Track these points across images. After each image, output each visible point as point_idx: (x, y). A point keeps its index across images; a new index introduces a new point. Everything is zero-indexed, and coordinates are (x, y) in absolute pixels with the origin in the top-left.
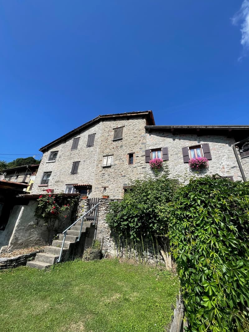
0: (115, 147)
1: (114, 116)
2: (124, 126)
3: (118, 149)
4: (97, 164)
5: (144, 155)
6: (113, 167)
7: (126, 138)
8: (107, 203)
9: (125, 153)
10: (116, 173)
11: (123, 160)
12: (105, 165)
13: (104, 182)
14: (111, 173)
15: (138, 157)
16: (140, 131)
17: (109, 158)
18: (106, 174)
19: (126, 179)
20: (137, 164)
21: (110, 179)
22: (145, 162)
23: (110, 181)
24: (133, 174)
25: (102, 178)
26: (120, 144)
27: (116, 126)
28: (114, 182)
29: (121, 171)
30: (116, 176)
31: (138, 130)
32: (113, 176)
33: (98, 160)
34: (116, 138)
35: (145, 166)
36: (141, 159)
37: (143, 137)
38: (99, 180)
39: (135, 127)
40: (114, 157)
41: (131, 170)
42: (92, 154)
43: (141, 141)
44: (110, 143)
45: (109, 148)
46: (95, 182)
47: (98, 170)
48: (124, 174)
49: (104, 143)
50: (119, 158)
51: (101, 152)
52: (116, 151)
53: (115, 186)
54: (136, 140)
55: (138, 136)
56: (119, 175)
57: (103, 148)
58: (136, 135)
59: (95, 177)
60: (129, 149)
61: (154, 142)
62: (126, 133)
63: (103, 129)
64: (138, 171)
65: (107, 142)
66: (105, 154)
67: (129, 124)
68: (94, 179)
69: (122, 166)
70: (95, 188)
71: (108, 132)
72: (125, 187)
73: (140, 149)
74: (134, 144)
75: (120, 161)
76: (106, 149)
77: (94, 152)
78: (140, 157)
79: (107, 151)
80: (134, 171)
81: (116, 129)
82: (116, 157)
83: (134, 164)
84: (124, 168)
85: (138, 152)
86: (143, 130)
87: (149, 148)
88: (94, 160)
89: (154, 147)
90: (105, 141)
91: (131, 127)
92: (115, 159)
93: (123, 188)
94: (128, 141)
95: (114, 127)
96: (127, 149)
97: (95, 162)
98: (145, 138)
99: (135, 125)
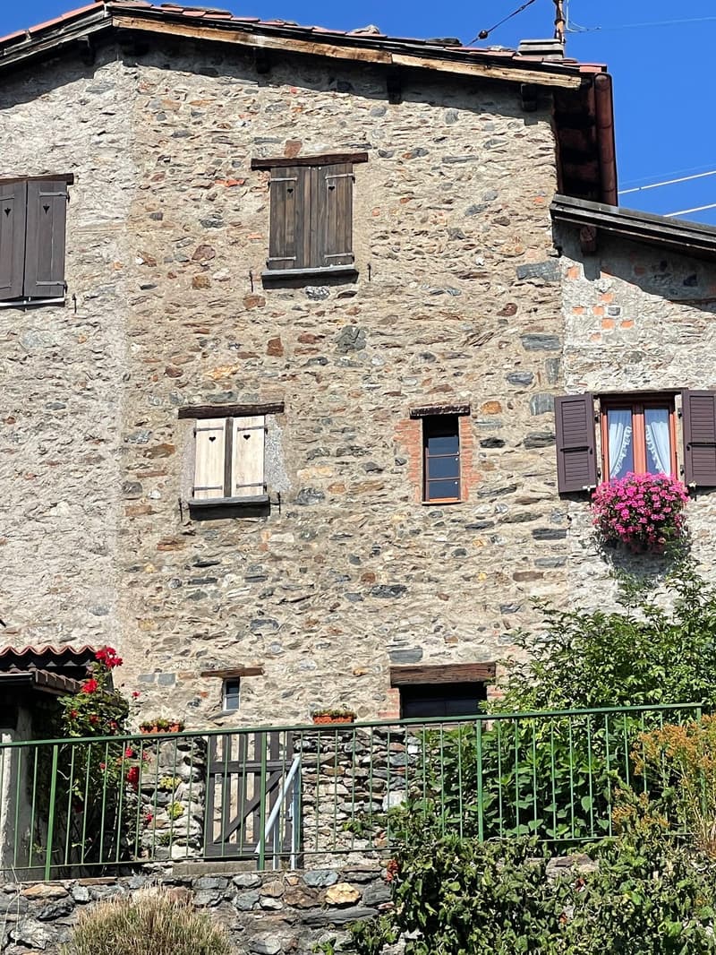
0: (288, 336)
1: (261, 41)
2: (363, 158)
3: (323, 362)
4: (131, 477)
5: (550, 439)
6: (284, 509)
7: (386, 272)
9: (388, 403)
10: (319, 559)
11: (377, 458)
13: (214, 631)
14: (278, 559)
15: (497, 443)
16: (504, 222)
17: (247, 437)
18: (229, 568)
19: (409, 614)
20: (495, 503)
21: (274, 611)
22: (556, 487)
23: (271, 624)
24: (463, 574)
25: (190, 597)
26: (335, 321)
27: (278, 141)
28: (311, 631)
29: (362, 552)
30: (324, 588)
31: (492, 217)
32: (300, 588)
33: (135, 445)
34: (295, 258)
35: (559, 523)
36: (525, 466)
37: (537, 286)
38: (166, 613)
39: (459, 180)
40: (290, 429)
41: (448, 546)
42: (60, 378)
43: (517, 313)
44: (239, 295)
45: (230, 346)
46: (132, 629)
47: (146, 532)
48: (387, 574)
49: (179, 286)
50: (339, 437)
51: (160, 367)
52: (306, 375)
53: (318, 663)
54: (480, 306)
55: (494, 272)
56: (347, 576)
57: (168, 338)
58: (472, 255)
59: (124, 585)
60: (419, 371)
61: (624, 338)
62: (384, 228)
63: (152, 150)
64: (500, 553)
65: (208, 287)
66: (199, 393)
67: (404, 143)
68: (115, 606)
69: (364, 509)
70: (137, 683)
71: (208, 188)
72: (402, 671)
73: (513, 379)
74: (464, 338)
75: (347, 468)
76: (204, 350)
77: (78, 367)
78: (513, 451)
79: (212, 364)
80: (470, 552)
81: (288, 169)
82: (308, 432)
83: (467, 499)
84: (391, 526)
85: (500, 409)
86: (530, 221)
87: (580, 382)
88: (87, 440)
89: (624, 375)
90: (179, 272)
91: (430, 175)
92: (303, 446)
93: (388, 676)
94: (404, 302)
95: (263, 145)
96: (400, 369)
97: (101, 458)
98: (550, 295)
99: (460, 161)
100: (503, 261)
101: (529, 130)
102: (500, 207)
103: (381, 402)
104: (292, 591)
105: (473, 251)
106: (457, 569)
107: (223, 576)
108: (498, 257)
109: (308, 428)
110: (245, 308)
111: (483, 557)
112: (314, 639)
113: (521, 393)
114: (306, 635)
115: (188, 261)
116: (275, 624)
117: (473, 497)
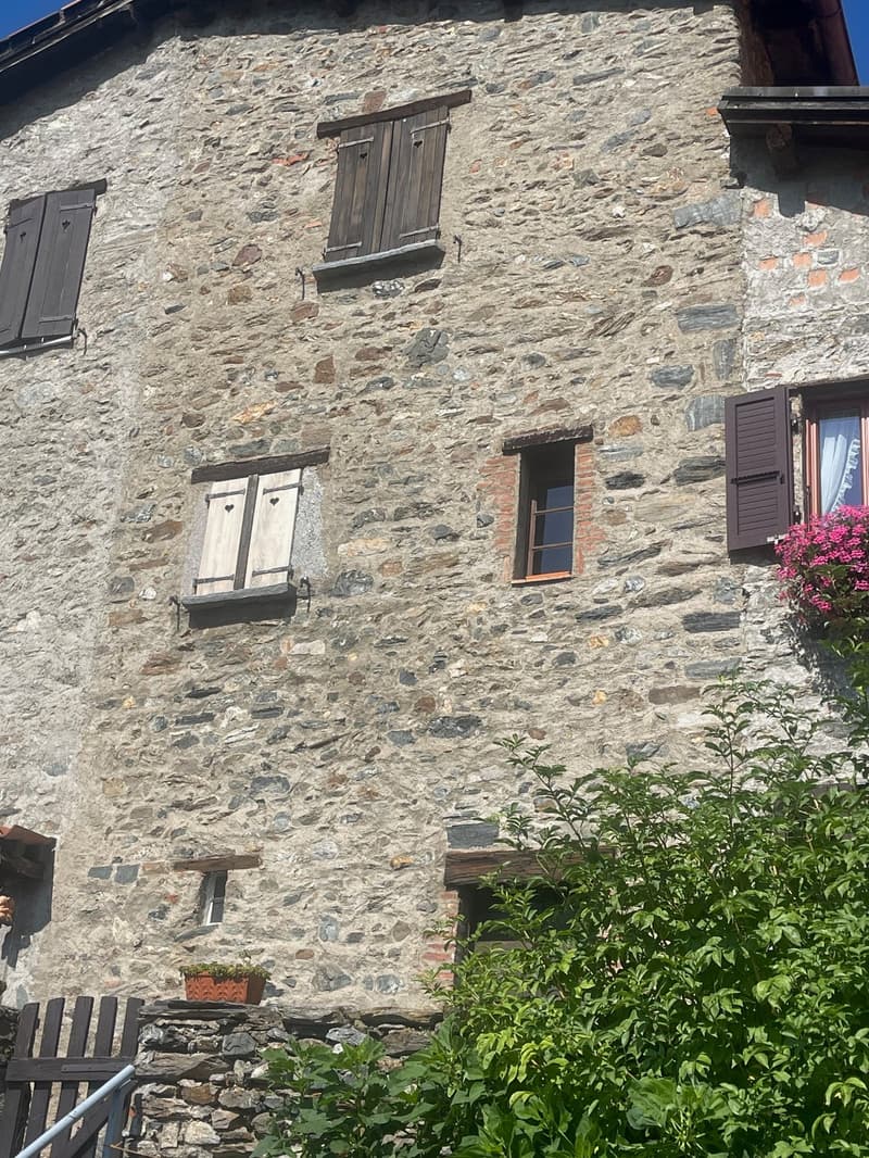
0: (342, 353)
2: (463, 98)
3: (388, 384)
4: (123, 571)
5: (713, 466)
6: (315, 604)
7: (484, 246)
8: (239, 1069)
9: (470, 435)
10: (357, 679)
11: (450, 518)
12: (224, 588)
13: (201, 795)
14: (299, 680)
15: (632, 480)
16: (659, 152)
17: (274, 501)
18: (232, 697)
19: (481, 764)
20: (625, 575)
21: (285, 763)
22: (724, 543)
23: (279, 785)
24: (569, 694)
25: (174, 745)
26: (408, 325)
27: (355, 96)
28: (336, 794)
29: (419, 664)
30: (360, 724)
31: (640, 148)
32: (324, 724)
33: (132, 525)
34: (360, 244)
35: (729, 602)
36: (675, 513)
37: (704, 235)
38: (141, 770)
39: (596, 104)
40: (334, 486)
41: (548, 648)
42: (54, 442)
43: (673, 279)
44: (287, 304)
45: (267, 376)
46: (94, 794)
47: (131, 650)
48: (453, 697)
49: (211, 303)
50: (401, 491)
51: (175, 414)
52: (363, 405)
53: (339, 847)
54: (616, 275)
55: (639, 224)
56: (394, 704)
57: (190, 374)
58: (607, 205)
59: (92, 728)
60: (521, 383)
61: (844, 297)
62: (484, 186)
63: (200, 134)
64: (629, 658)
65: (248, 299)
66: (223, 445)
67: (521, 69)
68: (76, 761)
69: (428, 597)
70: (87, 880)
71: (261, 170)
72: (462, 862)
73: (662, 379)
74: (590, 325)
75: (409, 536)
76: (234, 385)
77: (78, 425)
78: (657, 491)
79: (243, 403)
80: (583, 657)
81: (363, 129)
82: (359, 488)
83: (581, 571)
84: (464, 621)
85: (638, 427)
86: (699, 144)
87: (770, 372)
88: (75, 522)
89: (844, 354)
90: (214, 285)
91: (555, 105)
92: (350, 509)
93: (442, 870)
94: (506, 285)
95: (336, 104)
96: (492, 383)
97: (89, 546)
98: (723, 245)
99: (599, 78)
100: (655, 206)
101: (700, 20)
102: (654, 131)
103: (463, 434)
104: (314, 730)
105: (609, 199)
106: (561, 685)
107: (223, 711)
108: (644, 202)
109: (358, 482)
110: (291, 321)
111: (602, 666)
112: (340, 807)
113: (673, 398)
114: (328, 801)
115: (227, 269)
116: (285, 783)
117: (590, 568)
